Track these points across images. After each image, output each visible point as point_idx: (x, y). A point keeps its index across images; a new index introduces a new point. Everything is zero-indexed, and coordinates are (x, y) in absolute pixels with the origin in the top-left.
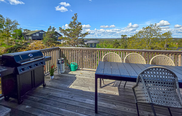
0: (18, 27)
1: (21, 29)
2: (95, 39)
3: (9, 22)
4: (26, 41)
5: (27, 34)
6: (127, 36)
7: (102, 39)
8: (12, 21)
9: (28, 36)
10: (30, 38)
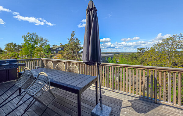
0: (48, 43)
1: (49, 45)
2: (117, 52)
3: (42, 40)
4: (52, 54)
5: (53, 49)
6: (144, 49)
7: (124, 52)
8: (44, 39)
9: (53, 50)
10: (55, 52)
